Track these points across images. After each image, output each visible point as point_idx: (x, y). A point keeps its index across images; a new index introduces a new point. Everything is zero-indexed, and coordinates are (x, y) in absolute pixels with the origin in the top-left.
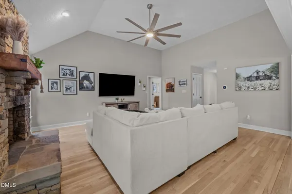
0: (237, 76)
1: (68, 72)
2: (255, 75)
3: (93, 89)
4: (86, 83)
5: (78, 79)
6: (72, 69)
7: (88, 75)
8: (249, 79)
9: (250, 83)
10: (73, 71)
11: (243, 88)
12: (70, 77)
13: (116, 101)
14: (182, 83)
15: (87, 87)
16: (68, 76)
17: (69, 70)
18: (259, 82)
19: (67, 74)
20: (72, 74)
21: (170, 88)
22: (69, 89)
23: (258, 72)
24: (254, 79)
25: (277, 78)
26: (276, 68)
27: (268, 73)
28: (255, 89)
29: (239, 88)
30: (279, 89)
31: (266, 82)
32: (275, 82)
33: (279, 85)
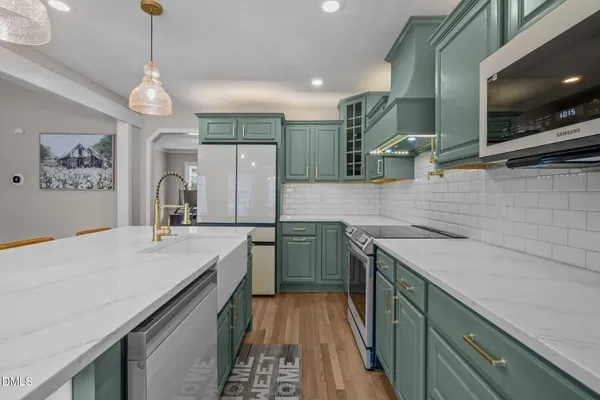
0: (44, 153)
2: (76, 155)
8: (65, 162)
9: (66, 171)
11: (55, 184)
18: (83, 171)
23: (80, 149)
24: (74, 164)
25: (110, 165)
26: (108, 145)
27: (96, 154)
28: (76, 185)
29: (46, 183)
30: (112, 188)
31: (94, 173)
32: (107, 173)
33: (113, 179)
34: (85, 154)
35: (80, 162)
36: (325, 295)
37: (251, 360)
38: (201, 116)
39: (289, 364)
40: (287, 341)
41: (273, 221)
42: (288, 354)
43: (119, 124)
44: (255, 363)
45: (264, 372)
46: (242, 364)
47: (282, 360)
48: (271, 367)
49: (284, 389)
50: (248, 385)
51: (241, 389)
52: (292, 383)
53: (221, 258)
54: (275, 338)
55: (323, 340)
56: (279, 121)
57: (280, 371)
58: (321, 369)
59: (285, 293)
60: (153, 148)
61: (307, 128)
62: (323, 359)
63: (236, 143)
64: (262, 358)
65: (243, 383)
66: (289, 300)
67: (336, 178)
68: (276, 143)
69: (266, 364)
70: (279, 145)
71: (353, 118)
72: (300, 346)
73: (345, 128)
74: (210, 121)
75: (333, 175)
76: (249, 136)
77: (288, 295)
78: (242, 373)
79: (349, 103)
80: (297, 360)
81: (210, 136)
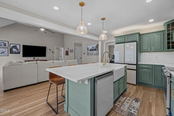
0: (88, 49)
1: (2, 44)
2: (92, 49)
3: (19, 53)
4: (14, 50)
5: (9, 48)
6: (5, 42)
7: (16, 45)
8: (91, 50)
9: (91, 52)
10: (6, 43)
11: (89, 54)
12: (4, 46)
13: (34, 59)
14: (72, 51)
15: (15, 52)
16: (2, 46)
17: (3, 43)
18: (93, 51)
19: (1, 45)
20: (5, 45)
21: (67, 53)
22: (3, 53)
23: (93, 47)
24: (92, 50)
25: (98, 50)
26: (97, 46)
27: (95, 48)
28: (92, 54)
29: (88, 54)
30: (98, 55)
31: (95, 52)
32: (97, 52)
33: (98, 53)
34: (94, 48)
35: (93, 50)
36: (156, 89)
37: (125, 98)
38: (115, 37)
39: (136, 103)
40: (137, 97)
41: (136, 64)
42: (137, 100)
43: (99, 42)
44: (126, 99)
45: (128, 101)
46: (122, 98)
47: (134, 101)
48: (130, 101)
49: (133, 107)
50: (123, 102)
51: (121, 102)
52: (136, 107)
53: (115, 70)
54: (133, 95)
55: (151, 101)
56: (138, 35)
57: (133, 103)
58: (147, 108)
59: (140, 85)
60: (106, 46)
61: (149, 35)
62: (149, 106)
63: (124, 43)
64: (128, 98)
65: (122, 102)
66: (141, 88)
67: (162, 50)
68: (137, 41)
69: (129, 100)
70: (138, 42)
71: (170, 28)
72: (141, 100)
73: (166, 33)
74: (117, 38)
75: (161, 49)
76: (128, 40)
77: (140, 86)
78: (122, 99)
79: (168, 23)
80: (139, 103)
81: (118, 42)
